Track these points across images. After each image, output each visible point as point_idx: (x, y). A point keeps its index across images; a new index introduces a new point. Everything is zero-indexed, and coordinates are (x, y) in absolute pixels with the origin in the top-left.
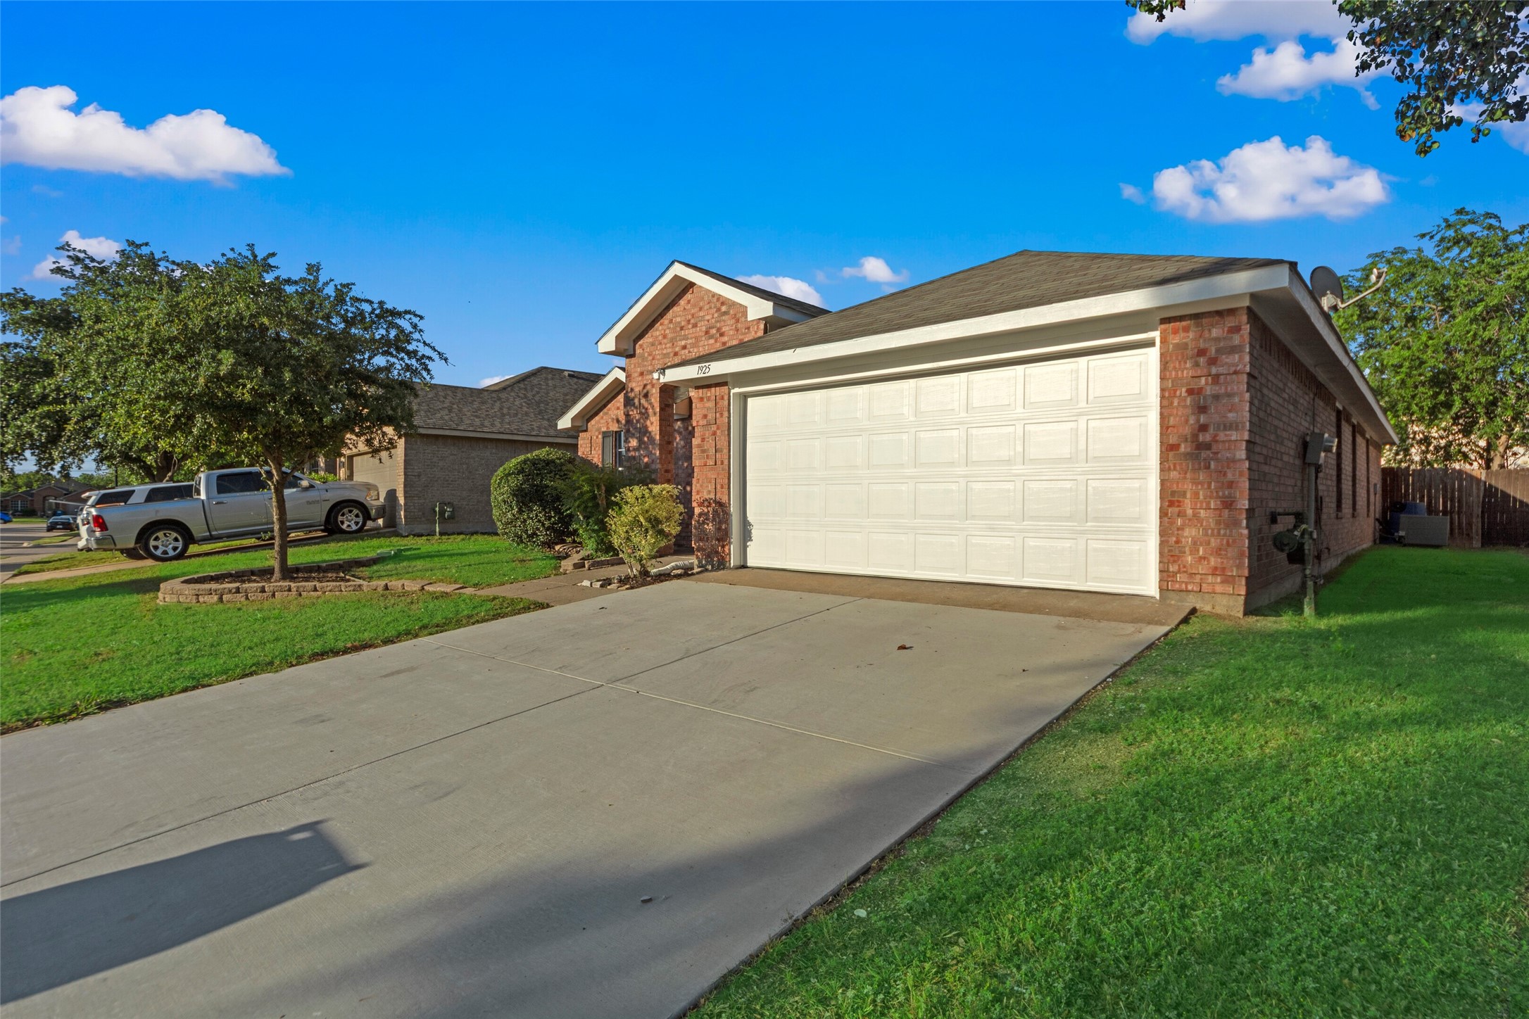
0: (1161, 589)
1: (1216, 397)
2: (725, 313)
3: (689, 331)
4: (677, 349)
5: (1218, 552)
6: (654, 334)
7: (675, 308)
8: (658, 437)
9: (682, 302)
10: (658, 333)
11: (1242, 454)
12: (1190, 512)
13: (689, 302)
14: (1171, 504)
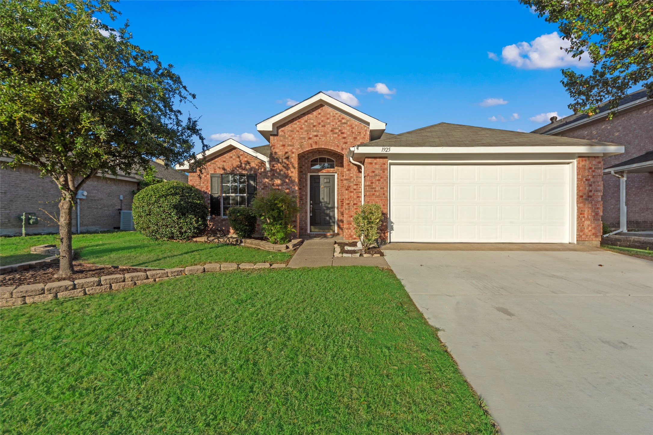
0: (577, 240)
1: (594, 182)
2: (345, 123)
3: (320, 128)
4: (311, 136)
5: (594, 228)
6: (293, 126)
7: (309, 115)
8: (297, 180)
9: (315, 113)
10: (296, 126)
11: (600, 199)
12: (586, 216)
13: (320, 114)
14: (581, 214)
